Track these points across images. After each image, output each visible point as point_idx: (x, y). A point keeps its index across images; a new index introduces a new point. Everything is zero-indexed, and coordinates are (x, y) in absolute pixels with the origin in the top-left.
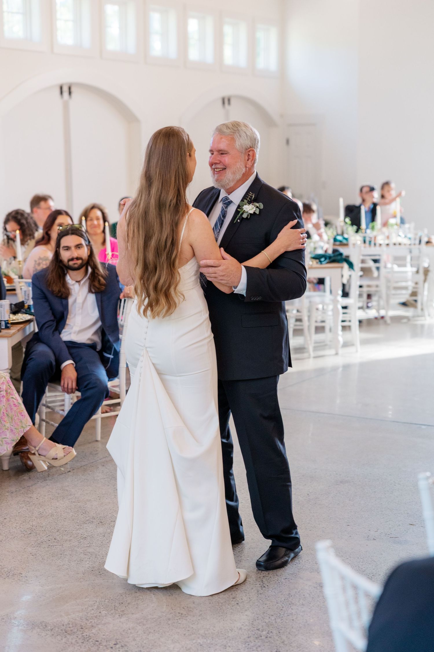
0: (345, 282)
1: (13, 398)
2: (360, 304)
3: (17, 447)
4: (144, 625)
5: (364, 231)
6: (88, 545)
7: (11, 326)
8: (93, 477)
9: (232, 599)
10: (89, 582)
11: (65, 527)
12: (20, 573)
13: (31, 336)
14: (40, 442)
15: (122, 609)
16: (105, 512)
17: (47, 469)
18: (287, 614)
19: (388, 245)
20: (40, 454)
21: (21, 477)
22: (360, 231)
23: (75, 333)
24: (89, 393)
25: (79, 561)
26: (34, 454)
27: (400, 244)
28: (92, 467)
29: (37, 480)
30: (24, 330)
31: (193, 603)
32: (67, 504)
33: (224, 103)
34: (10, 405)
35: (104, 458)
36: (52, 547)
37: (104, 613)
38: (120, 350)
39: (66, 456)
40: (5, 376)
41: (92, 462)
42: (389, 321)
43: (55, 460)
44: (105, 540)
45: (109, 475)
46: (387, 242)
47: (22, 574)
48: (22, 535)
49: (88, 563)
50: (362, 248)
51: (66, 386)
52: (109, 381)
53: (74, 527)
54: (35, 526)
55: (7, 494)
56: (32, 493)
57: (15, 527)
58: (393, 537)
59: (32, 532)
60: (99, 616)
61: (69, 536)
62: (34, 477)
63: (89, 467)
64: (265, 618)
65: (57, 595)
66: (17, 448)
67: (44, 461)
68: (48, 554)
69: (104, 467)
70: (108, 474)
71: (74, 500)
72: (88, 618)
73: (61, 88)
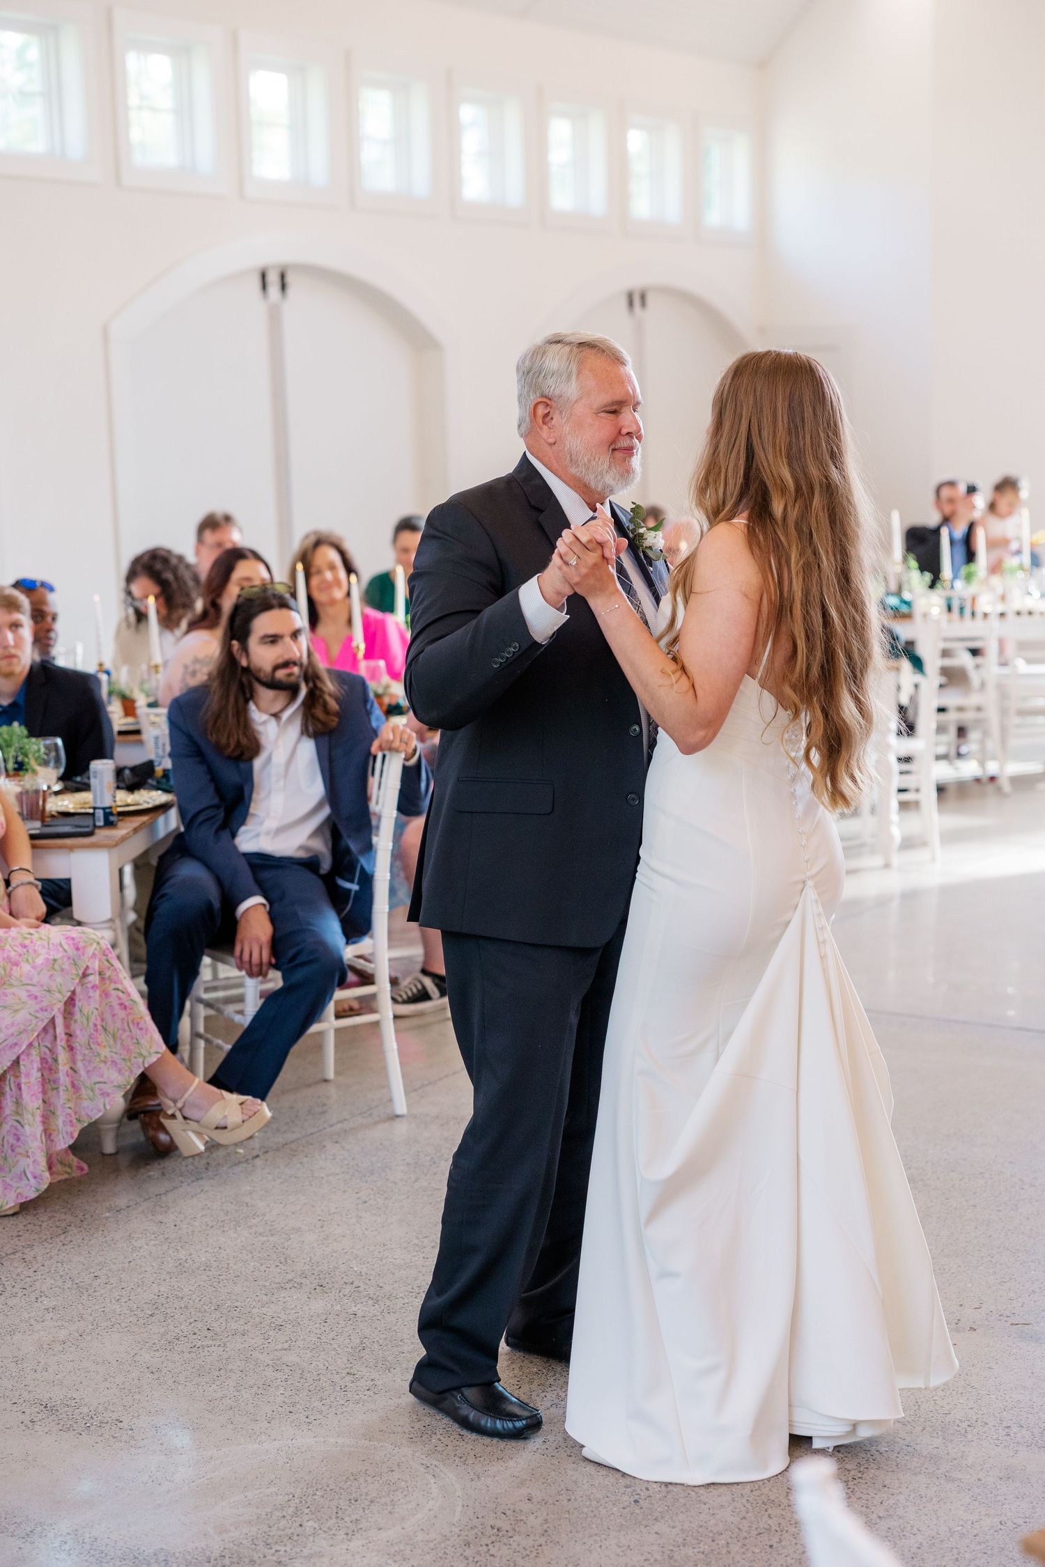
0: (905, 701)
1: (118, 989)
2: (942, 750)
3: (136, 1100)
4: (404, 1559)
5: (948, 584)
6: (286, 1346)
7: (120, 820)
8: (311, 1170)
9: (624, 1489)
10: (281, 1442)
11: (234, 1297)
12: (117, 1420)
13: (170, 842)
14: (186, 1090)
15: (354, 1517)
16: (332, 1258)
17: (203, 1151)
18: (756, 1529)
19: (1002, 615)
20: (186, 1115)
21: (142, 1170)
22: (938, 585)
23: (268, 833)
24: (299, 975)
25: (260, 1386)
26: (173, 1116)
27: (1030, 613)
28: (311, 1146)
29: (180, 1178)
30: (152, 827)
31: (528, 1499)
32: (244, 1239)
33: (631, 303)
34: (111, 1006)
35: (338, 1123)
36: (201, 1350)
37: (310, 1525)
38: (374, 872)
39: (247, 1120)
40: (98, 940)
41: (312, 1134)
42: (1006, 787)
43: (223, 1131)
44: (327, 1332)
45: (348, 1165)
46: (1000, 608)
47: (121, 1422)
48: (131, 1319)
49: (282, 1392)
50: (944, 625)
51: (246, 957)
52: (347, 943)
53: (257, 1299)
54: (165, 1295)
55: (108, 1214)
56: (166, 1212)
57: (118, 1298)
58: (1017, 1324)
59: (156, 1312)
60: (298, 1535)
61: (242, 1322)
62: (174, 1171)
63: (303, 1147)
64: (701, 1541)
65: (200, 1478)
66: (137, 1103)
67: (199, 1134)
68: (188, 1368)
69: (337, 1145)
70: (345, 1162)
71: (261, 1230)
72: (270, 1541)
73: (263, 276)
